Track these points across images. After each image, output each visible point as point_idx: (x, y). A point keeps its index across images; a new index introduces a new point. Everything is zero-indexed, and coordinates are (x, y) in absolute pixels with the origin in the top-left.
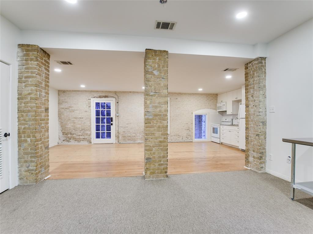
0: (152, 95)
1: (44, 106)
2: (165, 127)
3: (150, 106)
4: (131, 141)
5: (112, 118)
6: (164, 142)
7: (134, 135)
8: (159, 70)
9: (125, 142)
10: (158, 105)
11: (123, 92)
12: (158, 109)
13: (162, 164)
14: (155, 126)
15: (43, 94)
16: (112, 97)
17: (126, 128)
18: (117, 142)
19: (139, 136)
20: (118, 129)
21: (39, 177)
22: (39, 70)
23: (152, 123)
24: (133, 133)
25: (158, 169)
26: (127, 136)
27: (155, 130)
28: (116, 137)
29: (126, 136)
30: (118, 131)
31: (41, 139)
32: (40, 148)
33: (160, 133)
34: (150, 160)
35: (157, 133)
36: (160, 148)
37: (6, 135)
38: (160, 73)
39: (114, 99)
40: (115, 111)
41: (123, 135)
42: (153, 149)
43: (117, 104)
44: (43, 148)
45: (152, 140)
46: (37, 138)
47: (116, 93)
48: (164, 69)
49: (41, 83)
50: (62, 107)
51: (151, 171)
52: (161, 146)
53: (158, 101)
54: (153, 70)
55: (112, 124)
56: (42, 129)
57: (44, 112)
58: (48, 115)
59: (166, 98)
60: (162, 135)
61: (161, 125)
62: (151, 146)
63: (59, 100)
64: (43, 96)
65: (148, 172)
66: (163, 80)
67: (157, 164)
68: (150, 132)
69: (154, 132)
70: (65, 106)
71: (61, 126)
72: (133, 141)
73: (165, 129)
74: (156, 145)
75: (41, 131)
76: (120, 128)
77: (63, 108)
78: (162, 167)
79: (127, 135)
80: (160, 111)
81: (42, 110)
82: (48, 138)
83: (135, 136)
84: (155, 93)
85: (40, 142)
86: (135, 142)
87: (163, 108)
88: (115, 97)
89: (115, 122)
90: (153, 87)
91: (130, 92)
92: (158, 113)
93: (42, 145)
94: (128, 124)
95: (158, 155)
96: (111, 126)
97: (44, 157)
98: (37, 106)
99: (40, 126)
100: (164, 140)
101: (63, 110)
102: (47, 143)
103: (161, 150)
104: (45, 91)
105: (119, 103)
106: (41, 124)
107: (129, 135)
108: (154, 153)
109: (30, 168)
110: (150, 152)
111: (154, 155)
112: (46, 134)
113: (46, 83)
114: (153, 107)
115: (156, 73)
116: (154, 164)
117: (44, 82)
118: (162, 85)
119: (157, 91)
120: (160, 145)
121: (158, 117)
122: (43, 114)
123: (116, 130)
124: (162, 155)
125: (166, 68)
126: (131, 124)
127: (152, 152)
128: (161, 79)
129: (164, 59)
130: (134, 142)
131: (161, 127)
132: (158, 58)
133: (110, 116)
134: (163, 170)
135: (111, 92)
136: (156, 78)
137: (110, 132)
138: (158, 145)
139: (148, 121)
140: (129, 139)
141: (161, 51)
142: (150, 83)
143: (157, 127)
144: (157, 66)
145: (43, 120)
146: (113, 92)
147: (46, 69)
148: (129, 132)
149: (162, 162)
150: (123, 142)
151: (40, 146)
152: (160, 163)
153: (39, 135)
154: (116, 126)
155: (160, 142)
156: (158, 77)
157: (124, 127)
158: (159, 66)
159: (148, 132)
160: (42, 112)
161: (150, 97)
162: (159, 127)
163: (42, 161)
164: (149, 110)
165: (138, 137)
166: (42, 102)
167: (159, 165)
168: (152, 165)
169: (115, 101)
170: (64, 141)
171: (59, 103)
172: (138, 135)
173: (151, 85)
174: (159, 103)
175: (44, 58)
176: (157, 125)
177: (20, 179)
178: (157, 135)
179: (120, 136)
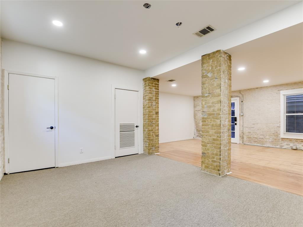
0: (206, 96)
1: (155, 111)
2: (218, 125)
3: (205, 106)
4: (258, 143)
5: (236, 118)
6: (217, 140)
7: (261, 137)
8: (213, 72)
9: (250, 144)
10: (212, 105)
11: (248, 89)
12: (212, 109)
13: (215, 161)
14: (210, 124)
15: (154, 104)
16: (236, 96)
17: (252, 129)
18: (241, 143)
19: (270, 139)
20: (243, 129)
21: (151, 151)
22: (150, 91)
23: (207, 122)
24: (261, 135)
25: (212, 165)
26: (253, 138)
27: (209, 128)
28: (241, 138)
29: (251, 138)
30: (242, 131)
31: (152, 130)
32: (151, 135)
33: (214, 131)
34: (205, 155)
35: (211, 131)
36: (214, 146)
37: (137, 127)
38: (214, 74)
39: (238, 99)
40: (240, 110)
41: (248, 136)
42: (207, 145)
43: (241, 103)
44: (154, 136)
45: (206, 137)
46: (150, 129)
47: (240, 91)
48: (217, 69)
49: (152, 98)
50: (196, 109)
51: (206, 165)
52: (215, 144)
53: (212, 101)
54: (208, 73)
55: (236, 124)
56: (153, 125)
57: (155, 114)
58: (158, 116)
59: (219, 97)
60: (215, 133)
61: (214, 123)
62: (206, 142)
63: (194, 104)
64: (154, 105)
65: (204, 165)
66: (216, 80)
67: (210, 160)
68: (205, 130)
69: (208, 130)
70: (198, 109)
71: (196, 125)
72: (261, 144)
73: (218, 127)
74: (210, 142)
75: (153, 126)
76: (244, 128)
77: (197, 111)
78: (215, 164)
79: (253, 136)
80: (214, 110)
81: (154, 113)
82: (158, 130)
83: (263, 138)
84: (209, 94)
85: (152, 132)
86: (264, 145)
87: (216, 108)
88: (239, 96)
89: (240, 122)
90: (207, 89)
91: (257, 88)
92: (212, 112)
93: (153, 134)
94: (254, 124)
95: (212, 152)
96: (235, 125)
97: (154, 141)
98: (149, 111)
99: (151, 123)
100: (217, 138)
101: (197, 112)
102: (158, 133)
103: (214, 147)
104: (155, 102)
105: (244, 102)
106: (153, 121)
107: (256, 136)
108: (208, 149)
109: (147, 145)
110: (205, 147)
111: (208, 151)
112: (157, 128)
113: (156, 97)
114: (208, 107)
115: (210, 75)
116: (208, 159)
117: (155, 97)
118: (215, 85)
119: (211, 92)
120: (213, 142)
121: (212, 116)
122: (154, 116)
123: (240, 130)
124: (215, 152)
125: (219, 68)
126: (257, 124)
127: (206, 148)
128: (214, 79)
129: (217, 59)
130: (261, 146)
131: (214, 125)
132: (211, 60)
133: (234, 116)
134: (216, 167)
135: (235, 91)
136: (209, 80)
137: (234, 132)
138: (211, 143)
139: (204, 120)
140: (255, 141)
141: (214, 53)
142: (205, 86)
143: (211, 125)
144: (211, 68)
145: (154, 119)
146: (237, 91)
147: (156, 89)
148: (256, 133)
149: (215, 160)
150: (248, 144)
151: (152, 134)
152: (213, 159)
153: (151, 128)
154: (240, 126)
155: (214, 140)
156: (211, 78)
157: (250, 128)
158: (212, 67)
159: (204, 130)
160: (153, 114)
161: (205, 98)
162: (213, 126)
163: (153, 143)
164: (205, 110)
165: (268, 140)
166: (153, 109)
167: (213, 161)
168: (206, 160)
169: (240, 100)
170: (197, 136)
171: (195, 107)
172: (267, 137)
173: (205, 87)
174: (213, 103)
175: (154, 83)
176: (211, 123)
177: (144, 150)
178: (211, 133)
179: (245, 137)
